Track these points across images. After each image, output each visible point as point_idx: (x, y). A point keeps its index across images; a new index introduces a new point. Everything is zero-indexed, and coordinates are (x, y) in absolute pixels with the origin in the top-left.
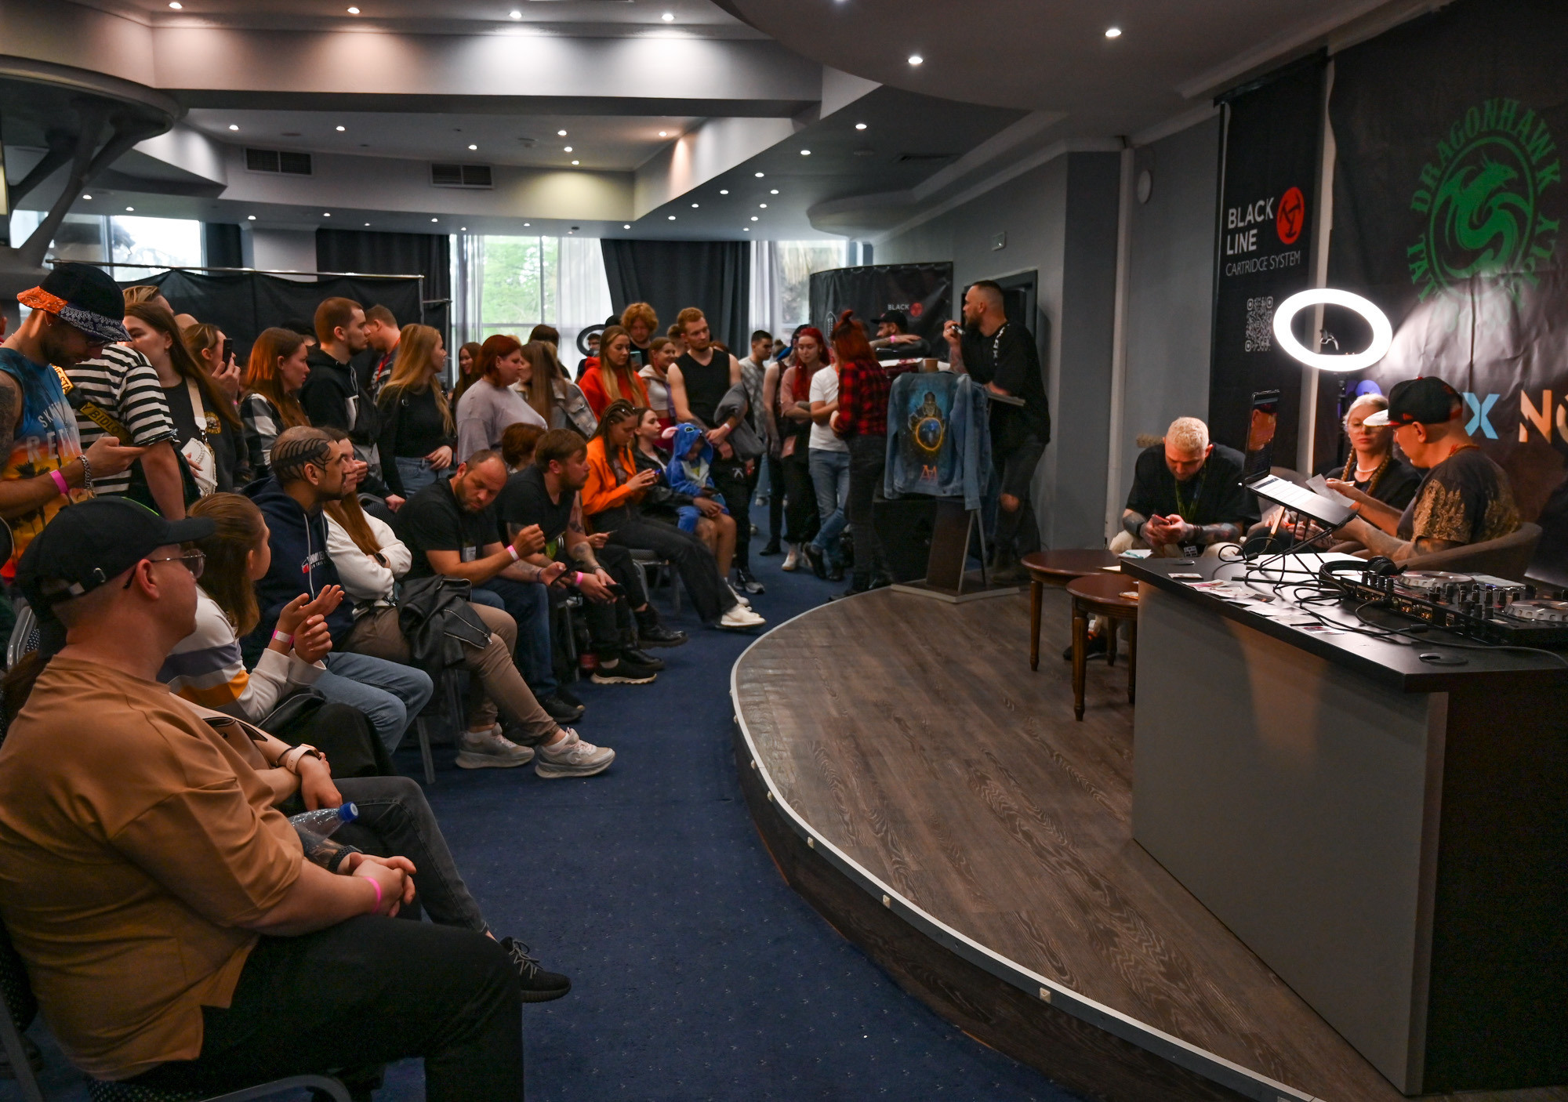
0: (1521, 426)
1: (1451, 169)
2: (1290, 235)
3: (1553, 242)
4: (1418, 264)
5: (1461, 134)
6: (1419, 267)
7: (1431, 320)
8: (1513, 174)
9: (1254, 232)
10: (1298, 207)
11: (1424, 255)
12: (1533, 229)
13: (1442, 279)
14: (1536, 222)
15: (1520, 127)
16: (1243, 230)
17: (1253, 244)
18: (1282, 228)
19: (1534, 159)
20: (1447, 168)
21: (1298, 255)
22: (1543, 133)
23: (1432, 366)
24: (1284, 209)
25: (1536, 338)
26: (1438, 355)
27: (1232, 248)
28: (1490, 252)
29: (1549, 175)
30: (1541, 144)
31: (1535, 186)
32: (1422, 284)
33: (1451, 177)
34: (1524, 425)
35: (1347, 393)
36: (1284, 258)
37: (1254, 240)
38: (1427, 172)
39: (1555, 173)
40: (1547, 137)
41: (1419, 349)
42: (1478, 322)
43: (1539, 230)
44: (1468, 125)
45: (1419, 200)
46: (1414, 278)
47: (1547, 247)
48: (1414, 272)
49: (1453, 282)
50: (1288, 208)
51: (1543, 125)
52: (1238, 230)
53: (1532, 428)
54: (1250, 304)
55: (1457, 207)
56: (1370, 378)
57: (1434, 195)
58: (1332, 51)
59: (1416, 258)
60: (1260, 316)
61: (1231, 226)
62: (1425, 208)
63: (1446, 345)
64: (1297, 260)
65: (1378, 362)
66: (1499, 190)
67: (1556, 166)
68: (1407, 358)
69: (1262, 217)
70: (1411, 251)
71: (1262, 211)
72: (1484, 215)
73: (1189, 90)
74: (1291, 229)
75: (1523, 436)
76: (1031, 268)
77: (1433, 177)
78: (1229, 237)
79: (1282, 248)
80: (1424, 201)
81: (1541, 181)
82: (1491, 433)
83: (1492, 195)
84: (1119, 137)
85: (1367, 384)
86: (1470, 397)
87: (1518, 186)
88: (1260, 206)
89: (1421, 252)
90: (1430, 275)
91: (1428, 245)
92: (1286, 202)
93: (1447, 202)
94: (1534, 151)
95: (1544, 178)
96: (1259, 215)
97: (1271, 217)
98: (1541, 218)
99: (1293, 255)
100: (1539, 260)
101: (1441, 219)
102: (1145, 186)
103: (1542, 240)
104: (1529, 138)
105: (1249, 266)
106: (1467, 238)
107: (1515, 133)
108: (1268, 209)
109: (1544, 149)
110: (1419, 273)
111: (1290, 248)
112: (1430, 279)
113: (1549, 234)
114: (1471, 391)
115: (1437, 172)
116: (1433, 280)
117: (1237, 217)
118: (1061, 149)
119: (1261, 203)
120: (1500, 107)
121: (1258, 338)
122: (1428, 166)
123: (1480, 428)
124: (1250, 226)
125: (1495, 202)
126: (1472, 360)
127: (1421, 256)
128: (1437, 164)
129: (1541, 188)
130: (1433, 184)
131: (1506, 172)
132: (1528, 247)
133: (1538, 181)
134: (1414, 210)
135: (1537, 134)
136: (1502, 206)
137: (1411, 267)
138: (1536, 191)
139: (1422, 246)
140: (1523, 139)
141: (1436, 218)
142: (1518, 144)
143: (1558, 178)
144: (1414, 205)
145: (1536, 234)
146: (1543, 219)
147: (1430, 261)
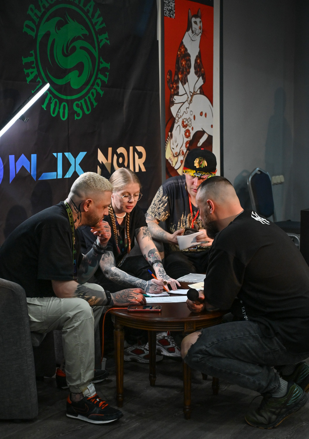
0: (98, 167)
1: (48, 14)
3: (108, 74)
4: (31, 70)
6: (31, 73)
7: (42, 108)
8: (86, 32)
11: (34, 65)
12: (99, 66)
14: (100, 62)
15: (88, 7)
20: (45, 13)
28: (76, 72)
29: (104, 39)
30: (99, 22)
31: (99, 43)
32: (33, 84)
33: (48, 20)
34: (100, 167)
38: (32, 10)
40: (101, 19)
42: (71, 111)
43: (102, 66)
45: (27, 26)
46: (29, 79)
47: (107, 76)
48: (28, 75)
51: (98, 12)
53: (103, 168)
55: (54, 40)
57: (38, 27)
59: (29, 65)
62: (33, 34)
66: (79, 38)
67: (106, 35)
70: (25, 60)
77: (36, 15)
81: (102, 40)
83: (74, 39)
86: (69, 155)
89: (32, 63)
90: (39, 79)
91: (36, 58)
93: (48, 34)
94: (96, 23)
98: (101, 60)
100: (102, 82)
103: (103, 71)
104: (93, 16)
106: (62, 61)
107: (85, 9)
109: (100, 24)
110: (31, 77)
112: (39, 82)
113: (106, 69)
114: (69, 151)
115: (39, 13)
122: (32, 6)
123: (75, 172)
125: (78, 44)
126: (68, 134)
127: (33, 66)
128: (38, 7)
129: (101, 44)
130: (37, 20)
131: (82, 29)
132: (97, 74)
133: (99, 41)
134: (26, 33)
135: (96, 15)
136: (82, 48)
137: (26, 71)
138: (99, 45)
139: (32, 59)
140: (90, 15)
141: (41, 42)
142: (88, 16)
143: (108, 42)
144: (25, 29)
145: (100, 68)
146: (103, 61)
147: (38, 70)
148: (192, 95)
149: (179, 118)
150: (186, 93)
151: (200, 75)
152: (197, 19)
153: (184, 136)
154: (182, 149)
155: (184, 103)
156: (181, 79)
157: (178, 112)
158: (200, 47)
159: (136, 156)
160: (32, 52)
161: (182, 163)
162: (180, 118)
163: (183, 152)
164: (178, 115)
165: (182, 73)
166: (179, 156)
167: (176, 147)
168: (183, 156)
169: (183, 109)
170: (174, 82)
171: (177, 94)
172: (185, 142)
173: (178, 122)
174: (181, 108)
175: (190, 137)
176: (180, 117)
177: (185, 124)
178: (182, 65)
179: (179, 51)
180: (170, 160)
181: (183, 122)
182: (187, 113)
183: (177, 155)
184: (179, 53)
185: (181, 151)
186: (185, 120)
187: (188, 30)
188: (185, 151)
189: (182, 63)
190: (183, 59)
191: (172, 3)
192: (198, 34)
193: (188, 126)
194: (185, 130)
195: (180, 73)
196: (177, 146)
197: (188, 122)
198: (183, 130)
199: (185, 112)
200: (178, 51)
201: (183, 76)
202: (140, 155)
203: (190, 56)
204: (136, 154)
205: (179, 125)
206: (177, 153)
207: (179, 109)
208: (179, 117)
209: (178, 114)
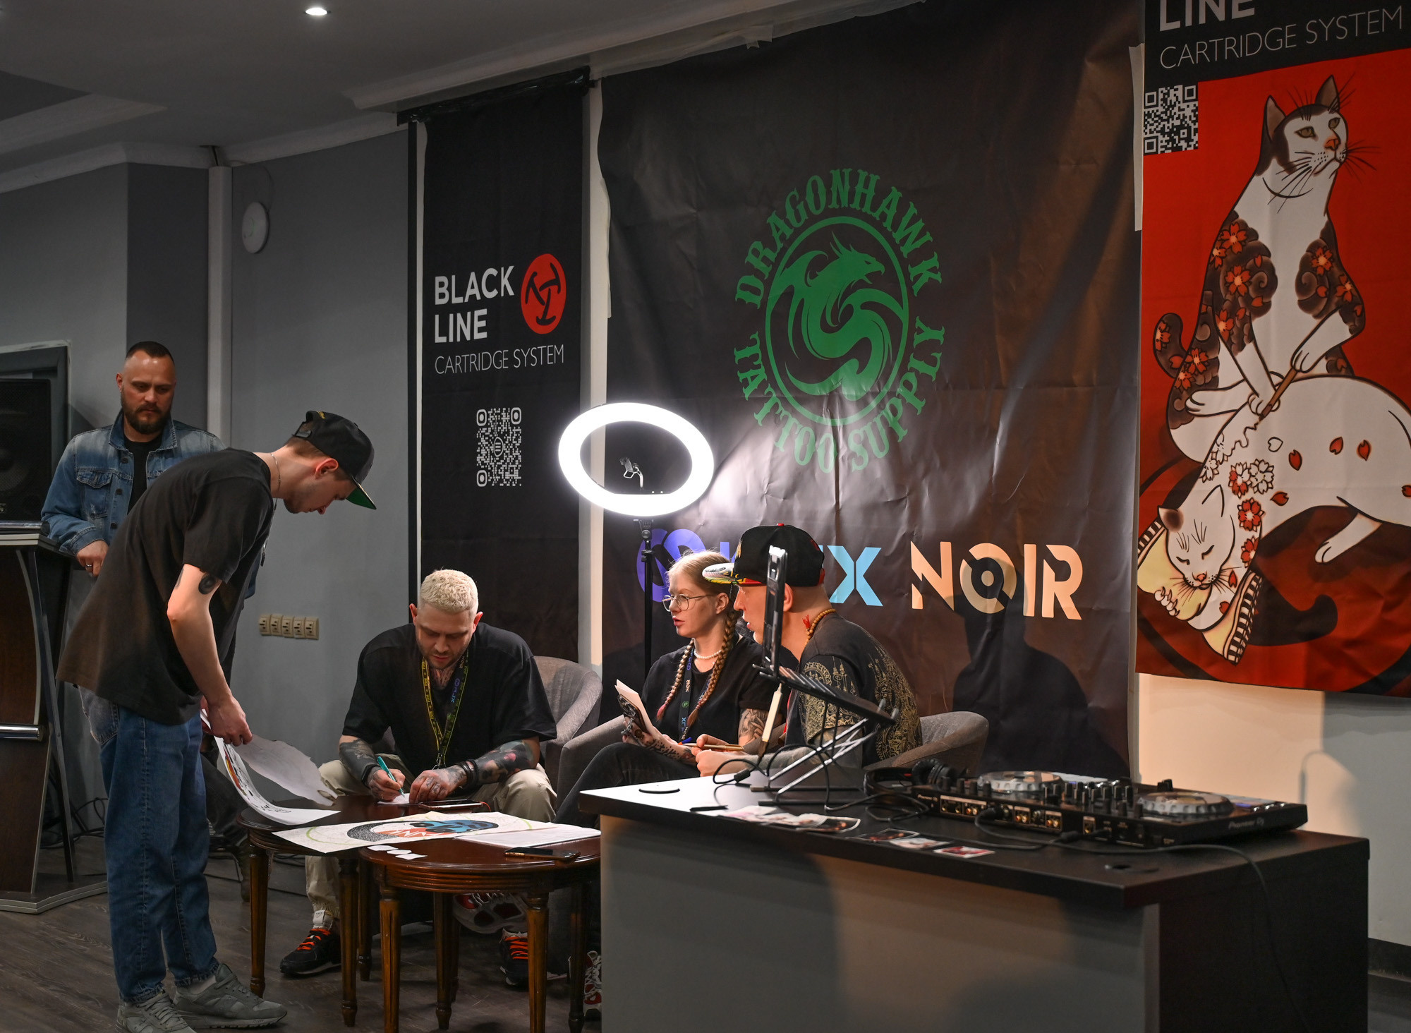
0: (914, 588)
1: (790, 251)
2: (543, 321)
3: (938, 355)
4: (752, 372)
5: (801, 207)
6: (753, 378)
7: (775, 449)
8: (878, 267)
9: (484, 312)
10: (556, 282)
11: (759, 362)
12: (910, 339)
13: (788, 395)
14: (913, 330)
15: (882, 208)
16: (463, 309)
17: (481, 330)
18: (530, 311)
19: (906, 250)
20: (784, 250)
21: (560, 350)
22: (913, 220)
23: (780, 512)
24: (531, 284)
25: (925, 475)
26: (789, 494)
27: (444, 332)
28: (854, 363)
29: (926, 271)
30: (912, 234)
31: (910, 285)
32: (758, 401)
33: (788, 265)
34: (918, 587)
35: (652, 547)
36: (537, 353)
37: (483, 323)
38: (756, 252)
39: (933, 270)
40: (920, 224)
41: (761, 487)
42: (842, 453)
43: (918, 339)
44: (810, 198)
45: (745, 287)
46: (747, 393)
47: (932, 362)
48: (746, 383)
49: (803, 399)
50: (538, 282)
51: (912, 210)
52: (450, 308)
53: (928, 591)
54: (482, 418)
56: (687, 526)
57: (768, 283)
58: (596, 73)
59: (748, 364)
60: (502, 436)
61: (438, 302)
62: (757, 300)
63: (800, 480)
64: (559, 357)
65: (697, 503)
66: (861, 284)
67: (934, 262)
68: (743, 499)
69: (495, 293)
70: (740, 355)
71: (494, 283)
72: (839, 317)
73: (365, 98)
74: (545, 313)
75: (917, 601)
76: (52, 344)
77: (765, 260)
78: (437, 317)
79: (530, 339)
80: (755, 291)
81: (918, 277)
82: (871, 599)
83: (849, 291)
84: (206, 147)
85: (682, 536)
86: (838, 552)
87: (885, 281)
88: (490, 276)
89: (755, 357)
90: (769, 389)
91: (763, 348)
92: (535, 274)
93: (789, 294)
94: (904, 241)
95: (920, 275)
96: (490, 290)
97: (511, 293)
98: (919, 324)
99: (552, 350)
100: (921, 377)
101: (780, 316)
102: (255, 227)
103: (924, 352)
104: (895, 226)
105: (476, 362)
106: (820, 344)
107: (877, 215)
108: (505, 282)
109: (917, 239)
110: (753, 385)
111: (545, 339)
112: (770, 393)
113: (932, 345)
114: (838, 544)
115: (772, 256)
116: (774, 395)
117: (449, 289)
118: (117, 156)
119: (493, 271)
120: (854, 180)
121: (499, 467)
122: (757, 245)
123: (855, 593)
124: (473, 304)
125: (856, 299)
126: (837, 503)
127: (755, 363)
128: (770, 244)
129: (917, 287)
130: (766, 270)
131: (868, 263)
132: (906, 360)
133: (912, 279)
134: (741, 301)
135: (906, 220)
136: (867, 306)
137: (742, 376)
138: (910, 291)
139: (756, 349)
140: (888, 225)
141: (774, 313)
142: (882, 230)
143: (938, 277)
144: (740, 294)
145: (915, 343)
146: (923, 327)
147: (769, 371)
148: (1280, 384)
149: (1219, 463)
150: (1245, 379)
151: (1333, 307)
152: (1313, 118)
153: (1237, 522)
154: (1230, 564)
155: (1237, 411)
156: (1226, 337)
157: (1215, 441)
158: (1327, 211)
159: (1048, 572)
160: (756, 336)
161: (1225, 614)
162: (1221, 464)
163: (1233, 574)
164: (1217, 453)
165: (1231, 314)
166: (1215, 589)
167: (1203, 558)
168: (1234, 590)
169: (1234, 432)
170: (1190, 349)
171: (1212, 385)
172: (1240, 542)
173: (1214, 474)
174: (1224, 431)
175: (1259, 528)
176: (1223, 460)
177: (1239, 481)
178: (1232, 289)
179: (1218, 244)
180: (1163, 595)
181: (1233, 477)
182: (1246, 446)
183: (1206, 581)
184: (1216, 252)
185: (1228, 573)
186: (1239, 470)
187: (1260, 168)
188: (1241, 572)
189: (1228, 285)
190: (1237, 269)
191: (1183, 106)
192: (1318, 169)
193: (1251, 490)
194: (1240, 502)
195: (1224, 315)
196: (1204, 555)
197: (1251, 476)
198: (1234, 502)
199: (1239, 441)
200: (1213, 247)
201: (1234, 323)
202: (1062, 572)
203: (1269, 255)
204: (1046, 565)
205: (1220, 486)
206: (1205, 578)
207: (1221, 432)
208: (1220, 458)
209: (1215, 449)
